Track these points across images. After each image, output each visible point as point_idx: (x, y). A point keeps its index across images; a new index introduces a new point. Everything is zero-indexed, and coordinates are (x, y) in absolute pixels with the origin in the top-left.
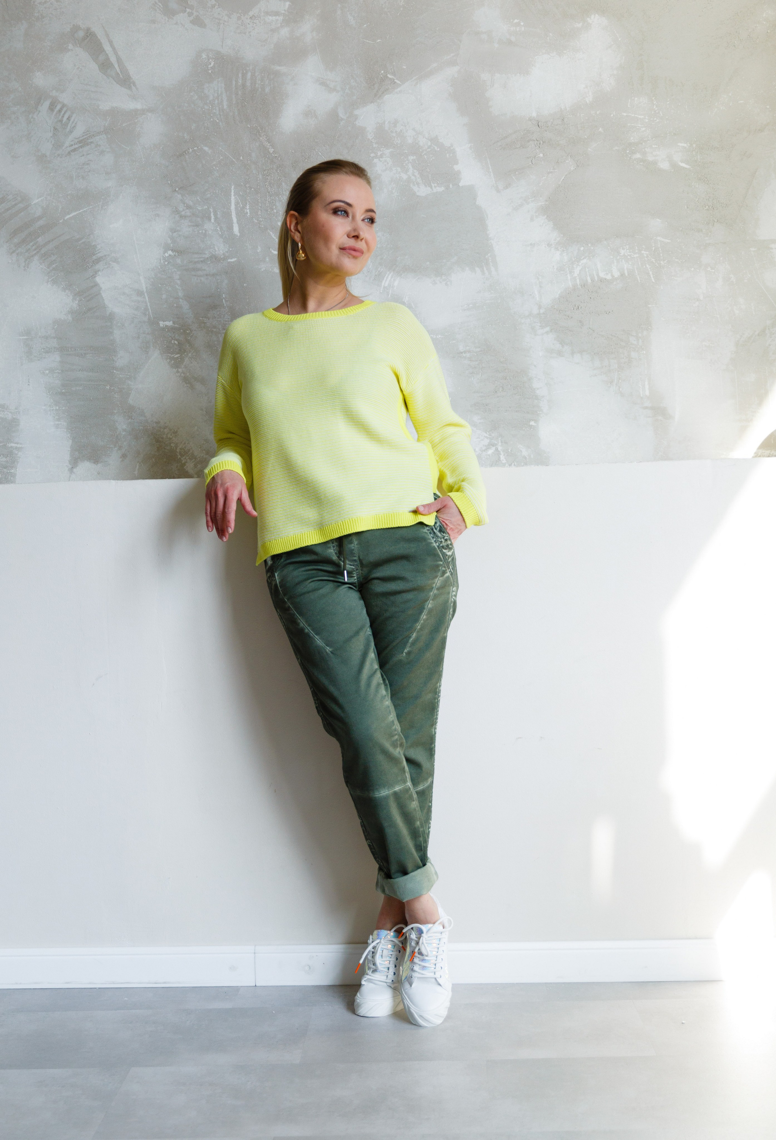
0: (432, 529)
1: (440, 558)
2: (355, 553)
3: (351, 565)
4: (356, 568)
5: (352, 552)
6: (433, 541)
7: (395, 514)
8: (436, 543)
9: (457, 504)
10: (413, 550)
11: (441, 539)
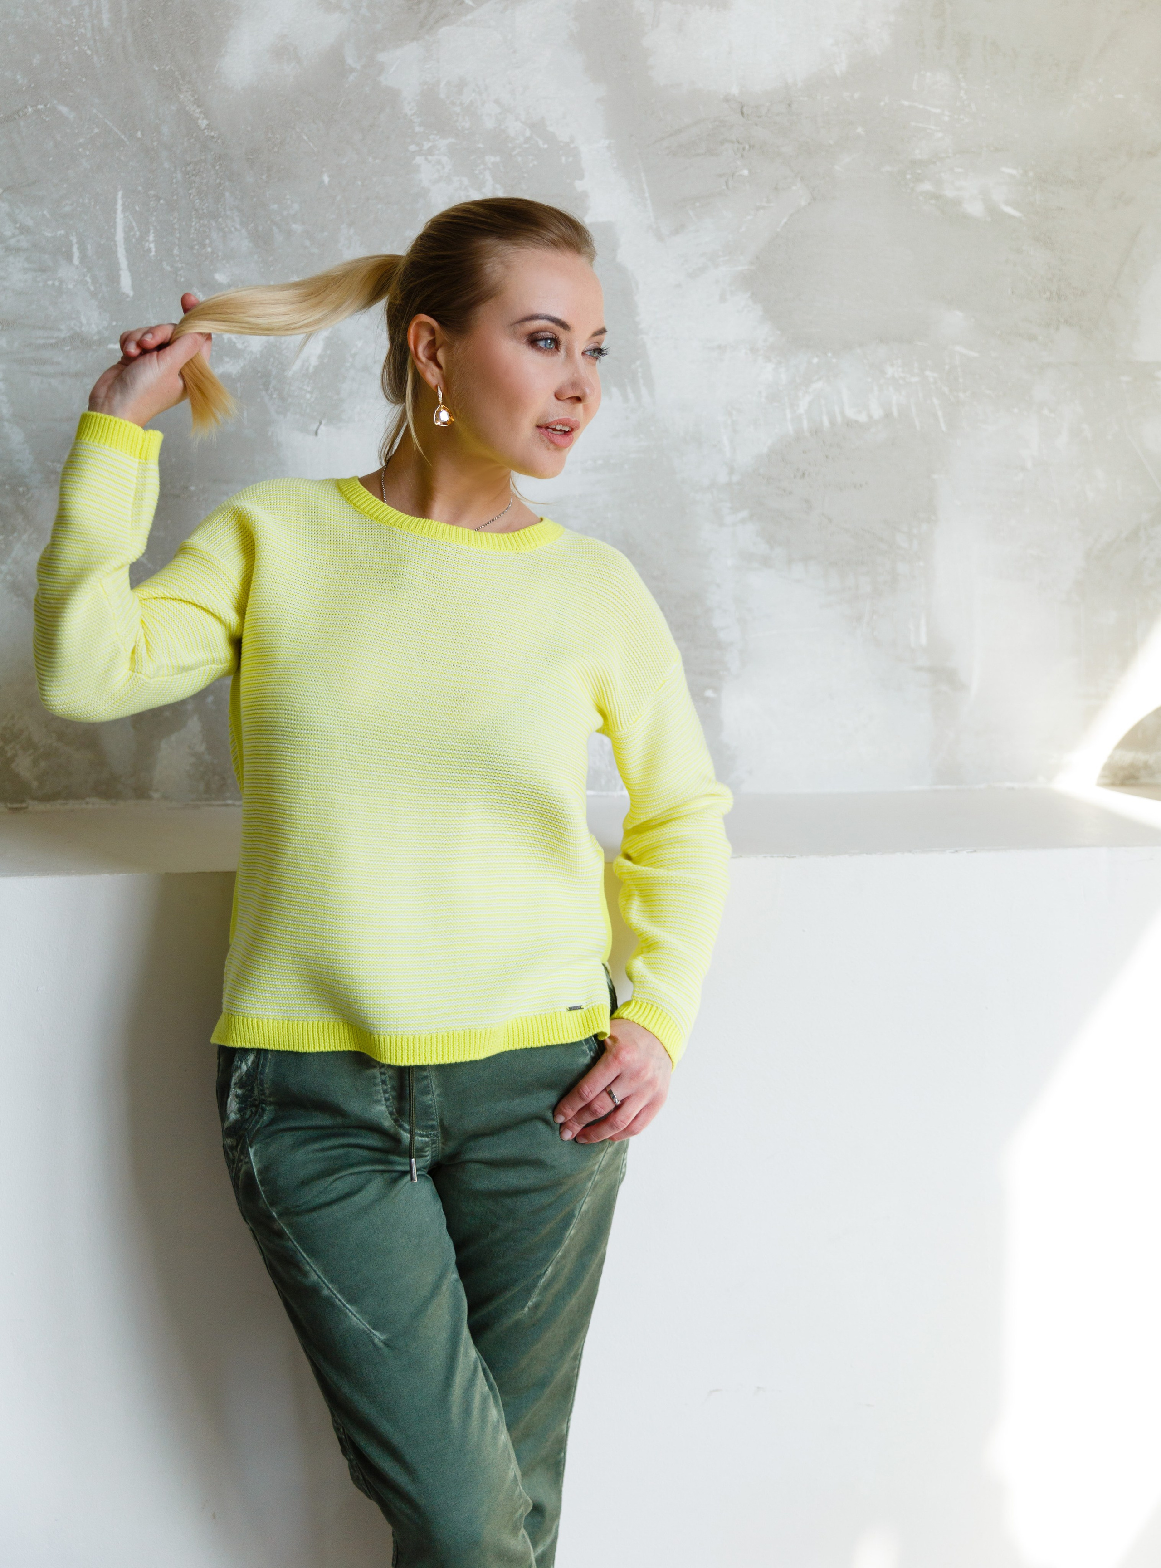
3: (422, 1136)
4: (432, 1140)
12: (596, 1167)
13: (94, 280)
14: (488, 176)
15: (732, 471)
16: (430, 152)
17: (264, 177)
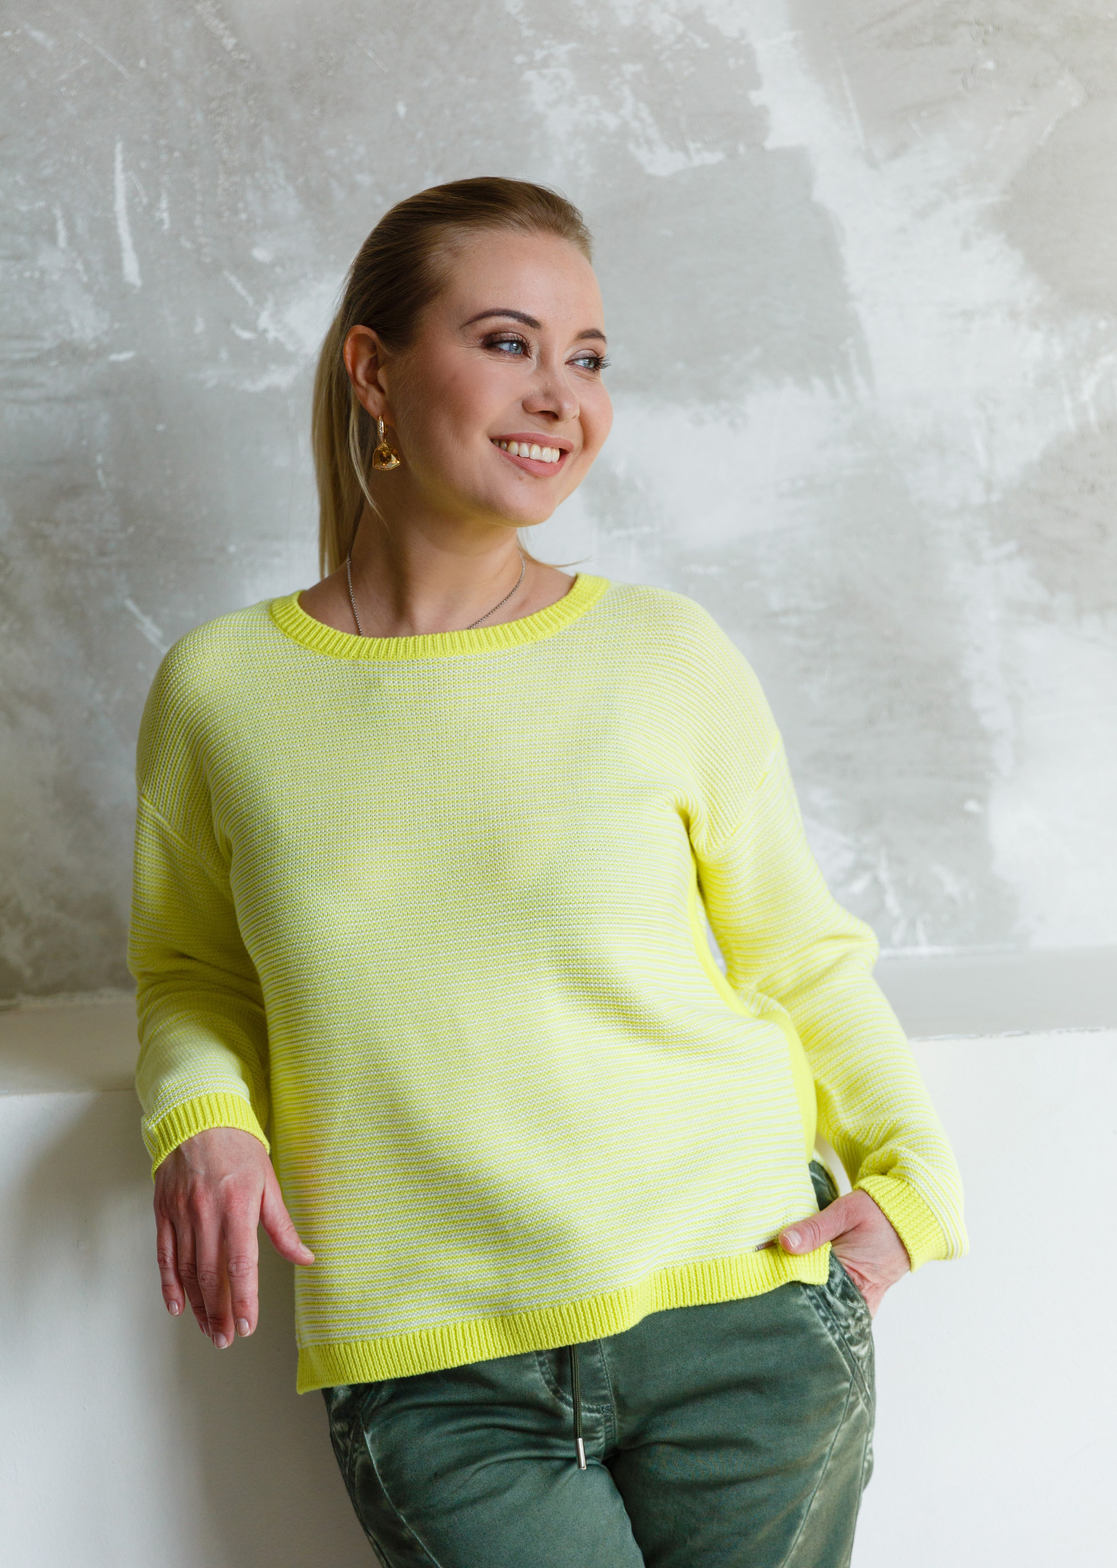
0: (820, 1294)
1: (841, 1368)
2: (604, 1380)
3: (591, 1411)
4: (604, 1416)
5: (595, 1377)
6: (825, 1330)
7: (720, 1262)
8: (833, 1333)
9: (891, 1218)
10: (771, 1363)
11: (846, 1319)
12: (827, 1449)
13: (87, 265)
14: (626, 92)
15: (989, 487)
16: (545, 63)
17: (316, 111)
